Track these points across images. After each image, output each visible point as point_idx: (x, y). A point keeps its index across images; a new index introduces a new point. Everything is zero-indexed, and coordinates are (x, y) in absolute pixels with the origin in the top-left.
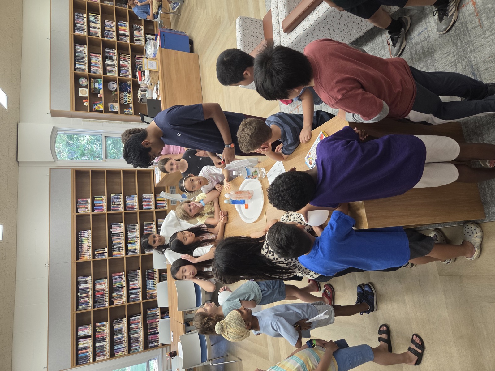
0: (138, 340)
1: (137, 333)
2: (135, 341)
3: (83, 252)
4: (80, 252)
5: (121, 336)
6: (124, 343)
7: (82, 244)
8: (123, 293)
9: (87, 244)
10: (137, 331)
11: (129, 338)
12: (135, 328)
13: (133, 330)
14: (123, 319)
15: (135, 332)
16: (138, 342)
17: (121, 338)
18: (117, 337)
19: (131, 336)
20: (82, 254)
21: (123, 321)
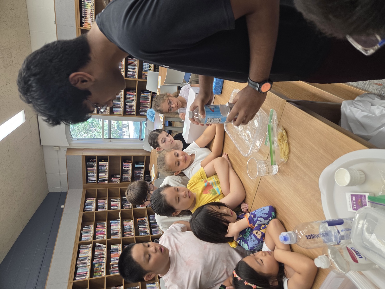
0: (132, 108)
1: (132, 102)
2: (130, 108)
3: (86, 18)
4: (83, 17)
5: (119, 102)
6: (121, 108)
7: (85, 8)
8: (122, 68)
9: (90, 10)
10: (132, 101)
11: (125, 105)
12: (130, 98)
13: (129, 99)
14: (121, 91)
15: (130, 101)
16: (132, 109)
17: (119, 104)
18: (116, 102)
19: (127, 103)
20: (85, 19)
21: (121, 92)
